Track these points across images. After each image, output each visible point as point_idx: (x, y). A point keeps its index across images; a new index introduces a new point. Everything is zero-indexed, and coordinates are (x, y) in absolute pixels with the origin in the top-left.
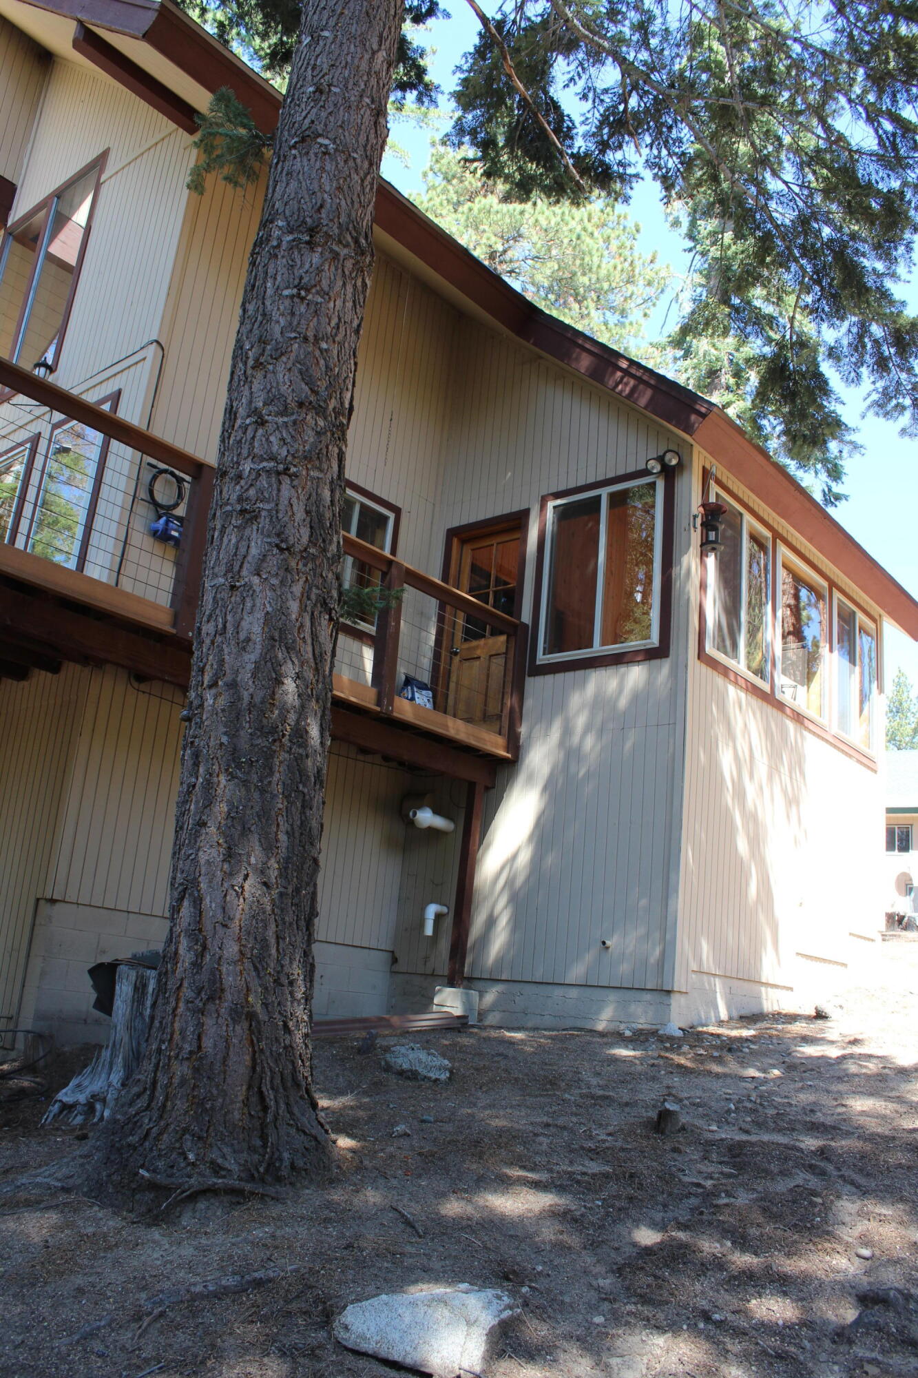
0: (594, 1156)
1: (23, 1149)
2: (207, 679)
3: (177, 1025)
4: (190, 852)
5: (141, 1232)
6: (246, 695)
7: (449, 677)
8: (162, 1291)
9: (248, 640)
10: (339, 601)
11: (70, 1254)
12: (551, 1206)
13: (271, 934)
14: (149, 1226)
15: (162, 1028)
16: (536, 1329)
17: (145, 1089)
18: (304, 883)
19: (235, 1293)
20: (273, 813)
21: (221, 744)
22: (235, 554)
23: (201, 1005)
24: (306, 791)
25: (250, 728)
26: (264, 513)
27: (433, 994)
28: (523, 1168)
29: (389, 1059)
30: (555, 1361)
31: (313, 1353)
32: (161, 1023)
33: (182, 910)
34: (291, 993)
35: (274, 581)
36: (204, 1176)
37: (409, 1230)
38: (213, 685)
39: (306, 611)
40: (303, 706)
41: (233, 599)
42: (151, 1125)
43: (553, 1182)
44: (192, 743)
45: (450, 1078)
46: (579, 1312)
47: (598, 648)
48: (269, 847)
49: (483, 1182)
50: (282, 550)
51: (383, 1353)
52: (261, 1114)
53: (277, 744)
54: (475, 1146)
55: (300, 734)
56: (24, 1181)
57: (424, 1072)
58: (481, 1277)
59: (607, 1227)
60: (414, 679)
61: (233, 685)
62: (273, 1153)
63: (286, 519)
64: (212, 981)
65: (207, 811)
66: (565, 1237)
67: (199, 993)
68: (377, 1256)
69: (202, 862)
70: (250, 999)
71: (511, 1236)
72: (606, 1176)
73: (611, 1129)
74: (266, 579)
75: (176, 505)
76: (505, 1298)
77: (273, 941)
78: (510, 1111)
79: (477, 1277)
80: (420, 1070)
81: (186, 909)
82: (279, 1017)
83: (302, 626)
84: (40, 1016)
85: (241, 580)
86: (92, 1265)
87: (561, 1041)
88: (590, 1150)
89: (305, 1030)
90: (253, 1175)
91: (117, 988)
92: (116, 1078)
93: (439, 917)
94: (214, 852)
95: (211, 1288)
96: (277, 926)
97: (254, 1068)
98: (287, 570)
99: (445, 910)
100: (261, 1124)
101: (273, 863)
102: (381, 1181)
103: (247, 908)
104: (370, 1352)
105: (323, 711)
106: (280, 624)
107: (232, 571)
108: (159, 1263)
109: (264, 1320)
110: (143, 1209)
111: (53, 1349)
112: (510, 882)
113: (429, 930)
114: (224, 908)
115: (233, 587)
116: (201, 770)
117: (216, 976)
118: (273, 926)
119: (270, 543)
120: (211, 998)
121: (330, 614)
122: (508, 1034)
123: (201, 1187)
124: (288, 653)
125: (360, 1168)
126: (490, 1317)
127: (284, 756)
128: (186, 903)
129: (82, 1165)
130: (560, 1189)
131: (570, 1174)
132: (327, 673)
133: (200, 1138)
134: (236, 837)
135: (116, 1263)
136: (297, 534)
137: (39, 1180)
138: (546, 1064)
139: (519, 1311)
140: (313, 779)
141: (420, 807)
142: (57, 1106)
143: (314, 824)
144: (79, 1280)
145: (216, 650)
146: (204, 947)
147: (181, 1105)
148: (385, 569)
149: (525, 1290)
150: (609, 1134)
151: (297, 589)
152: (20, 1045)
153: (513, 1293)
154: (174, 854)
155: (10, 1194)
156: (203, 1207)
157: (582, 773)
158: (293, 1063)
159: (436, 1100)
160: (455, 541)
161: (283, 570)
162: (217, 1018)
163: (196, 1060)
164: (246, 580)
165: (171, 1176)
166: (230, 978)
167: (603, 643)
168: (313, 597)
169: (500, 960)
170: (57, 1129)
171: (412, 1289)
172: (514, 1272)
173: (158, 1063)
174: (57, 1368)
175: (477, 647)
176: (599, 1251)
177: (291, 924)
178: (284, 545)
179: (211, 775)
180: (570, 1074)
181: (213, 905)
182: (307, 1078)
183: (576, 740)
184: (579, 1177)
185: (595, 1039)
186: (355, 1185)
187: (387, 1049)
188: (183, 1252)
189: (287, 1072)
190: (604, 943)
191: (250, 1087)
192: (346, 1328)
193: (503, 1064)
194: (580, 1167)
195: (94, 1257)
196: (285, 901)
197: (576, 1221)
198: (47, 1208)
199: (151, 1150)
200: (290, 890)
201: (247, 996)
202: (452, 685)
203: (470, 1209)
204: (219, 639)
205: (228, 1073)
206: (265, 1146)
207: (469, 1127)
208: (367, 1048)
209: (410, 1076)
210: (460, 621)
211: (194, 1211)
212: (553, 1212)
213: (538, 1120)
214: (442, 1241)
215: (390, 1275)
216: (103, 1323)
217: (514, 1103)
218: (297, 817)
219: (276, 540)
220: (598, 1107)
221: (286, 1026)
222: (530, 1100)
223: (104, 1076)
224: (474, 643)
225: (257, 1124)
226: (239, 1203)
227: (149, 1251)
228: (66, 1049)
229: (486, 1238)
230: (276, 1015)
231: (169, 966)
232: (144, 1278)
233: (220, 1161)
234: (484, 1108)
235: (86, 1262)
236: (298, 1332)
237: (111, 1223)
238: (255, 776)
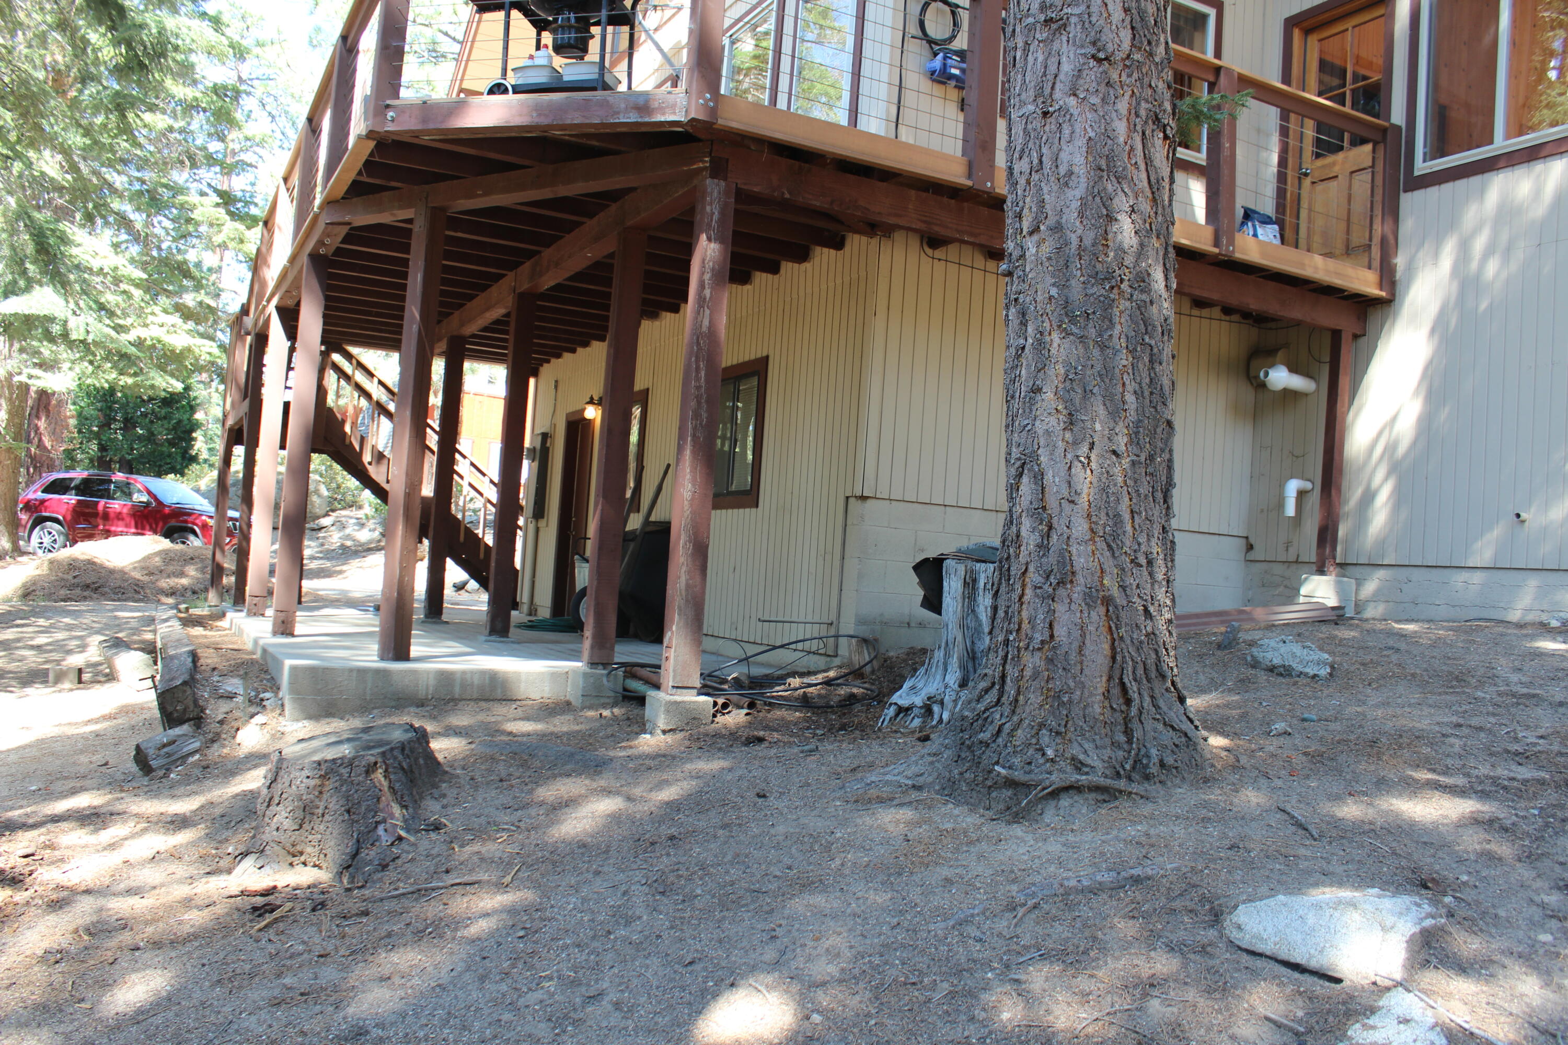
0: (1523, 761)
1: (866, 751)
2: (1026, 225)
3: (1025, 614)
4: (1026, 422)
5: (1002, 828)
6: (1074, 239)
7: (1299, 204)
8: (1034, 884)
9: (1070, 173)
10: (1174, 114)
11: (932, 848)
12: (1472, 812)
13: (1124, 508)
14: (1009, 823)
15: (1008, 617)
16: (1465, 942)
17: (993, 684)
18: (1158, 450)
19: (1112, 889)
20: (1117, 371)
21: (1051, 298)
22: (1045, 74)
23: (1050, 590)
24: (1153, 343)
25: (1082, 275)
26: (1073, 20)
27: (1300, 584)
28: (1434, 771)
29: (1256, 654)
30: (1491, 976)
31: (1203, 950)
32: (1006, 613)
33: (1022, 487)
34: (1151, 574)
35: (1095, 100)
36: (1065, 772)
37: (1300, 832)
38: (1035, 230)
39: (1135, 131)
40: (1142, 245)
41: (1047, 128)
42: (1003, 721)
43: (1472, 787)
44: (1016, 300)
45: (1331, 674)
46: (1519, 927)
47: (1501, 143)
48: (1116, 411)
49: (1382, 785)
50: (1100, 61)
51: (1283, 956)
52: (1124, 708)
53: (1115, 291)
54: (1371, 746)
55: (1142, 281)
56: (873, 779)
57: (1300, 668)
58: (1393, 883)
59: (1548, 839)
60: (1255, 212)
61: (1058, 228)
62: (1139, 749)
63: (1101, 22)
64: (1062, 563)
65: (1041, 374)
66: (1493, 847)
67: (1048, 577)
68: (1268, 857)
69: (1040, 432)
70: (1105, 582)
71: (1425, 843)
72: (1542, 782)
73: (1541, 732)
74: (1084, 99)
75: (953, 37)
76: (1426, 906)
77: (1127, 516)
78: (1409, 710)
79: (1386, 883)
80: (1294, 665)
81: (1026, 486)
82: (1139, 600)
83: (1132, 149)
84: (861, 621)
85: (1054, 104)
86: (957, 859)
87: (1466, 632)
88: (1517, 754)
89: (1168, 616)
90: (1118, 773)
91: (945, 584)
92: (953, 678)
93: (1301, 494)
94: (1053, 421)
95: (1086, 884)
96: (1131, 500)
97: (1113, 658)
98: (1108, 84)
99: (1309, 486)
100: (1125, 719)
101: (1121, 428)
102: (1263, 782)
103: (1095, 481)
104: (1268, 953)
105: (1166, 249)
106: (1106, 151)
107: (1043, 95)
108: (1026, 858)
109: (1146, 916)
110: (1002, 806)
111: (929, 932)
112: (1391, 448)
113: (1290, 510)
114: (1069, 483)
115: (1045, 114)
116: (1030, 329)
117: (1065, 559)
118: (1126, 499)
119: (1084, 55)
120: (1061, 583)
121: (1164, 132)
122: (1396, 626)
123: (1064, 784)
124: (1119, 183)
125: (1236, 767)
126: (1409, 925)
127: (1124, 304)
128: (1025, 479)
129: (932, 763)
130: (1483, 795)
131: (1495, 780)
132: (1166, 203)
133: (1058, 733)
134: (1077, 401)
135: (981, 857)
136: (1117, 40)
137: (889, 777)
138: (1449, 658)
139: (1443, 921)
140: (1160, 329)
141: (1272, 366)
142: (893, 708)
143: (1166, 382)
144: (946, 872)
145: (1033, 190)
146: (1050, 527)
147: (1035, 698)
148: (1212, 79)
149: (1448, 899)
150: (1542, 737)
151: (1123, 106)
152: (844, 650)
153: (1435, 902)
154: (1007, 426)
155: (860, 791)
156: (1066, 804)
157: (1483, 306)
158: (1156, 652)
159: (1316, 698)
160: (1296, 33)
161: (1103, 85)
162: (1070, 603)
163: (1049, 650)
164: (1061, 103)
165: (1030, 772)
166: (1082, 558)
167: (1508, 137)
168: (1143, 113)
169: (1381, 543)
170: (896, 732)
171: (1314, 892)
172: (1433, 880)
173: (1006, 656)
174: (936, 949)
175: (1334, 164)
176: (1538, 864)
177: (1146, 496)
178: (1102, 55)
179: (1041, 333)
180: (1482, 670)
181: (1057, 480)
182: (1172, 668)
183: (1474, 265)
184: (1506, 783)
185: (1509, 631)
186: (1234, 784)
187: (1252, 644)
188: (1050, 849)
189: (1151, 661)
190: (1518, 516)
191: (1110, 678)
192: (1239, 927)
193: (1394, 658)
194: (1506, 772)
195: (957, 850)
196: (1138, 471)
197: (1506, 830)
198: (901, 805)
199: (1006, 746)
200: (1143, 459)
201: (1102, 578)
202: (1304, 214)
203: (1371, 813)
204: (1035, 177)
205: (1085, 663)
206: (1130, 742)
207: (1360, 726)
208: (1227, 644)
209: (1282, 672)
210: (1310, 132)
211: (1057, 808)
212: (1476, 820)
213: (1446, 720)
214: (1342, 845)
215: (1284, 877)
216: (976, 911)
217: (1413, 701)
218: (1145, 374)
219: (1091, 50)
220: (1521, 707)
221: (1146, 610)
222: (1432, 699)
223: (939, 677)
224: (1331, 159)
225: (1119, 717)
226: (1105, 801)
227: (1014, 847)
228: (891, 654)
229: (1394, 844)
230: (1135, 599)
231: (1011, 550)
232: (1012, 871)
233: (1082, 757)
234: (1377, 706)
235: (949, 855)
236: (1185, 929)
237: (969, 820)
238: (1093, 330)
